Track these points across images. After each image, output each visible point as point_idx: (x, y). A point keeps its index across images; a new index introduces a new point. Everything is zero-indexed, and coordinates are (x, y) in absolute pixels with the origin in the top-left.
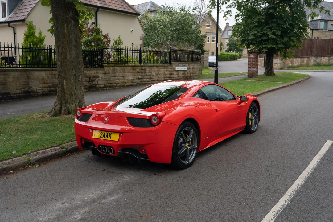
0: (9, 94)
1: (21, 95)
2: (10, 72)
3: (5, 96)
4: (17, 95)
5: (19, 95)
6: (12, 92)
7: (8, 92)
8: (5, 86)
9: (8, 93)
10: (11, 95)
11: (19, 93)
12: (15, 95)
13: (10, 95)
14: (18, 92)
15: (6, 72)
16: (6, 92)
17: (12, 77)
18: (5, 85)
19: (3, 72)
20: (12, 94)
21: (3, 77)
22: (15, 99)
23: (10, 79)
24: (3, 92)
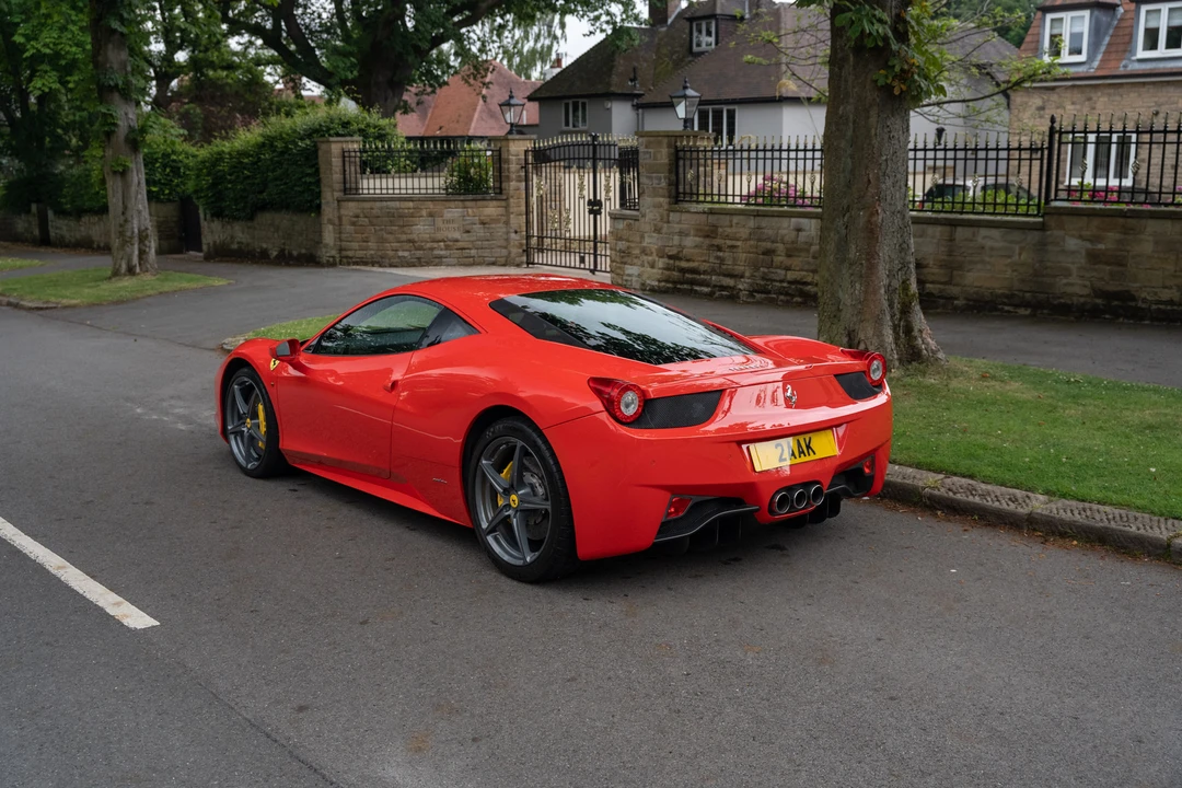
0: (1133, 298)
1: (1175, 308)
2: (1143, 222)
3: (1116, 303)
4: (1162, 307)
5: (1169, 308)
6: (1143, 295)
7: (1126, 291)
8: (1120, 269)
9: (1127, 296)
10: (1140, 304)
11: (1171, 302)
12: (1154, 307)
13: (1133, 304)
14: (1166, 295)
15: (1129, 220)
16: (1120, 288)
17: (1151, 238)
18: (1120, 265)
19: (1121, 220)
20: (1144, 300)
21: (1118, 236)
22: (1152, 319)
23: (1147, 247)
24: (1112, 287)
